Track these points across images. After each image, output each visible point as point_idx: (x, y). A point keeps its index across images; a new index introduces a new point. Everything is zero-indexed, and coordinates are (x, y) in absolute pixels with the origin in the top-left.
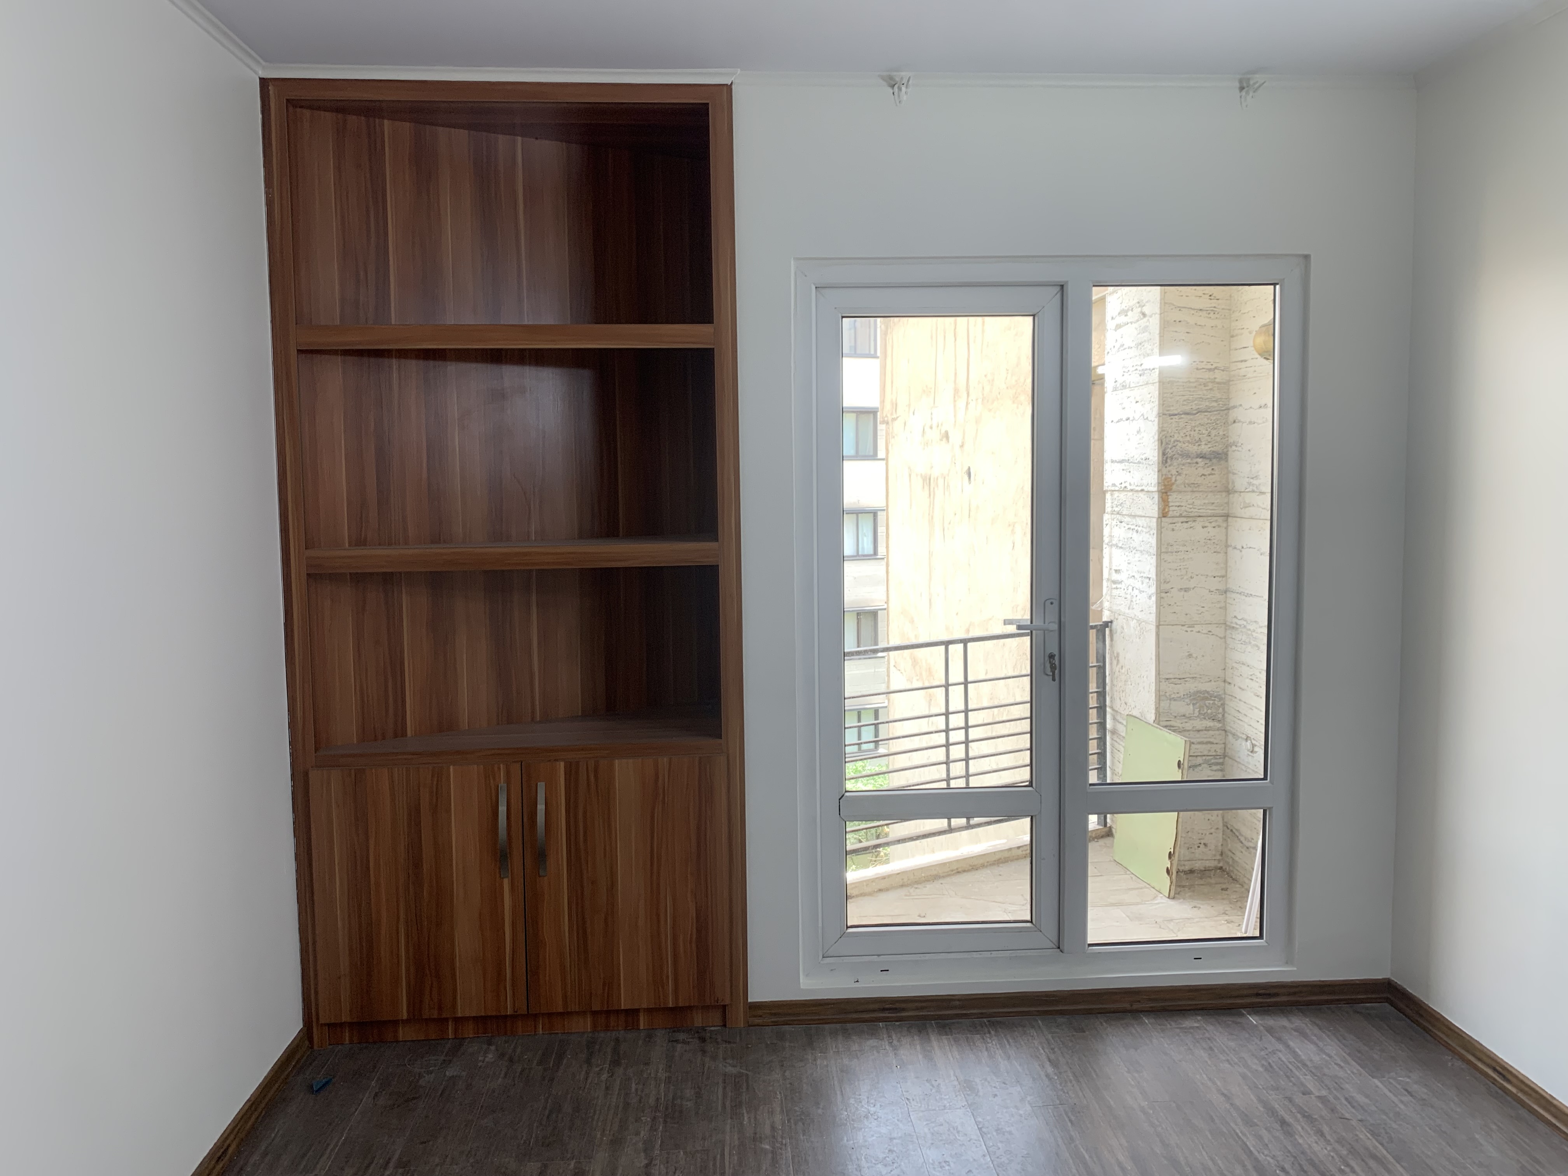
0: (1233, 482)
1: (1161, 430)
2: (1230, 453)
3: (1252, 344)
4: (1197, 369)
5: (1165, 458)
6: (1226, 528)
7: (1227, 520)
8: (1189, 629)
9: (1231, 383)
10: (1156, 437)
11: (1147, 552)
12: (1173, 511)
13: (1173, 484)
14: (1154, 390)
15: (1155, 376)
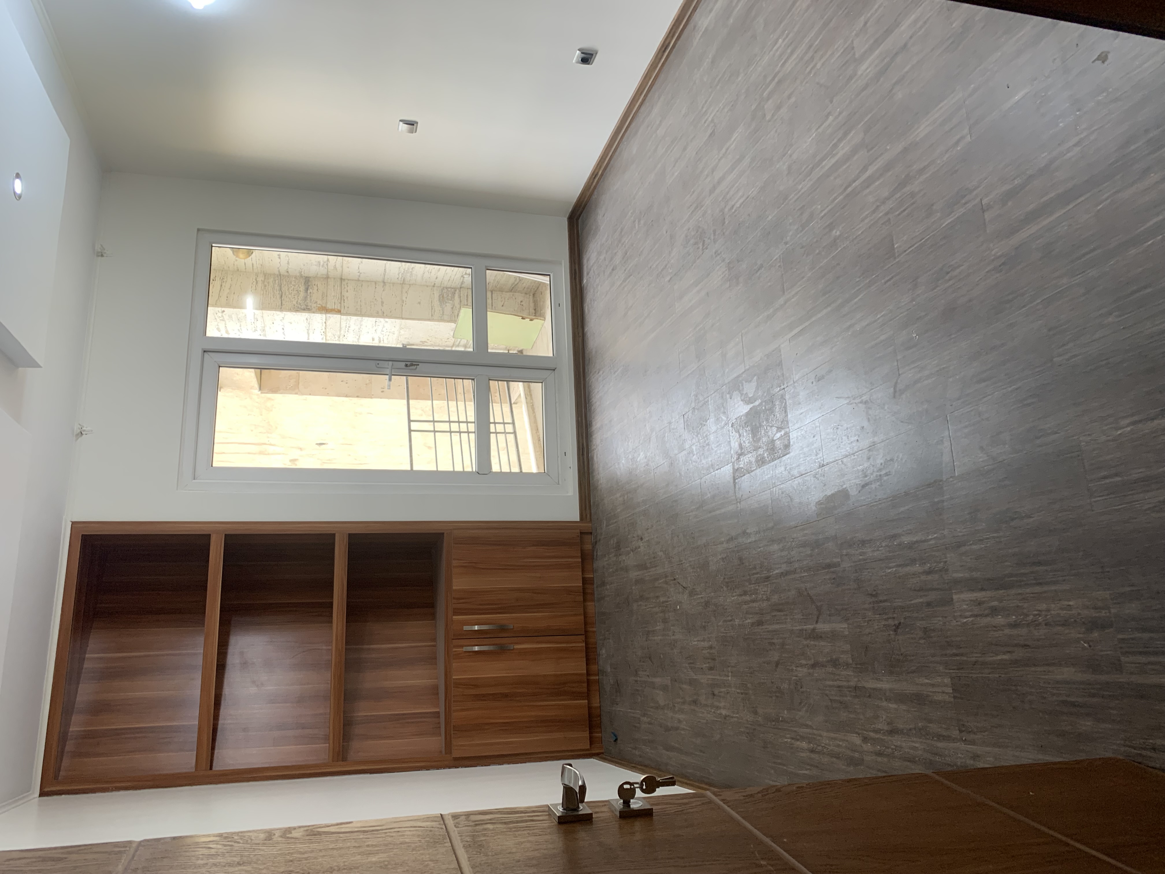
0: (322, 275)
1: (290, 310)
2: (306, 275)
3: (243, 260)
4: (256, 289)
5: (307, 309)
6: (348, 280)
7: (344, 280)
8: (405, 303)
9: (265, 272)
10: (294, 313)
11: (361, 322)
12: (337, 307)
13: (322, 306)
14: (266, 313)
15: (258, 312)
